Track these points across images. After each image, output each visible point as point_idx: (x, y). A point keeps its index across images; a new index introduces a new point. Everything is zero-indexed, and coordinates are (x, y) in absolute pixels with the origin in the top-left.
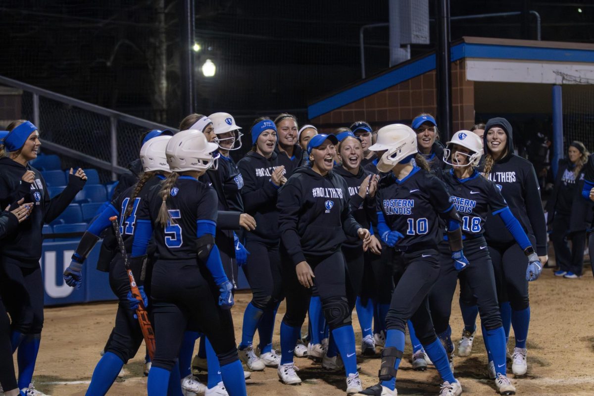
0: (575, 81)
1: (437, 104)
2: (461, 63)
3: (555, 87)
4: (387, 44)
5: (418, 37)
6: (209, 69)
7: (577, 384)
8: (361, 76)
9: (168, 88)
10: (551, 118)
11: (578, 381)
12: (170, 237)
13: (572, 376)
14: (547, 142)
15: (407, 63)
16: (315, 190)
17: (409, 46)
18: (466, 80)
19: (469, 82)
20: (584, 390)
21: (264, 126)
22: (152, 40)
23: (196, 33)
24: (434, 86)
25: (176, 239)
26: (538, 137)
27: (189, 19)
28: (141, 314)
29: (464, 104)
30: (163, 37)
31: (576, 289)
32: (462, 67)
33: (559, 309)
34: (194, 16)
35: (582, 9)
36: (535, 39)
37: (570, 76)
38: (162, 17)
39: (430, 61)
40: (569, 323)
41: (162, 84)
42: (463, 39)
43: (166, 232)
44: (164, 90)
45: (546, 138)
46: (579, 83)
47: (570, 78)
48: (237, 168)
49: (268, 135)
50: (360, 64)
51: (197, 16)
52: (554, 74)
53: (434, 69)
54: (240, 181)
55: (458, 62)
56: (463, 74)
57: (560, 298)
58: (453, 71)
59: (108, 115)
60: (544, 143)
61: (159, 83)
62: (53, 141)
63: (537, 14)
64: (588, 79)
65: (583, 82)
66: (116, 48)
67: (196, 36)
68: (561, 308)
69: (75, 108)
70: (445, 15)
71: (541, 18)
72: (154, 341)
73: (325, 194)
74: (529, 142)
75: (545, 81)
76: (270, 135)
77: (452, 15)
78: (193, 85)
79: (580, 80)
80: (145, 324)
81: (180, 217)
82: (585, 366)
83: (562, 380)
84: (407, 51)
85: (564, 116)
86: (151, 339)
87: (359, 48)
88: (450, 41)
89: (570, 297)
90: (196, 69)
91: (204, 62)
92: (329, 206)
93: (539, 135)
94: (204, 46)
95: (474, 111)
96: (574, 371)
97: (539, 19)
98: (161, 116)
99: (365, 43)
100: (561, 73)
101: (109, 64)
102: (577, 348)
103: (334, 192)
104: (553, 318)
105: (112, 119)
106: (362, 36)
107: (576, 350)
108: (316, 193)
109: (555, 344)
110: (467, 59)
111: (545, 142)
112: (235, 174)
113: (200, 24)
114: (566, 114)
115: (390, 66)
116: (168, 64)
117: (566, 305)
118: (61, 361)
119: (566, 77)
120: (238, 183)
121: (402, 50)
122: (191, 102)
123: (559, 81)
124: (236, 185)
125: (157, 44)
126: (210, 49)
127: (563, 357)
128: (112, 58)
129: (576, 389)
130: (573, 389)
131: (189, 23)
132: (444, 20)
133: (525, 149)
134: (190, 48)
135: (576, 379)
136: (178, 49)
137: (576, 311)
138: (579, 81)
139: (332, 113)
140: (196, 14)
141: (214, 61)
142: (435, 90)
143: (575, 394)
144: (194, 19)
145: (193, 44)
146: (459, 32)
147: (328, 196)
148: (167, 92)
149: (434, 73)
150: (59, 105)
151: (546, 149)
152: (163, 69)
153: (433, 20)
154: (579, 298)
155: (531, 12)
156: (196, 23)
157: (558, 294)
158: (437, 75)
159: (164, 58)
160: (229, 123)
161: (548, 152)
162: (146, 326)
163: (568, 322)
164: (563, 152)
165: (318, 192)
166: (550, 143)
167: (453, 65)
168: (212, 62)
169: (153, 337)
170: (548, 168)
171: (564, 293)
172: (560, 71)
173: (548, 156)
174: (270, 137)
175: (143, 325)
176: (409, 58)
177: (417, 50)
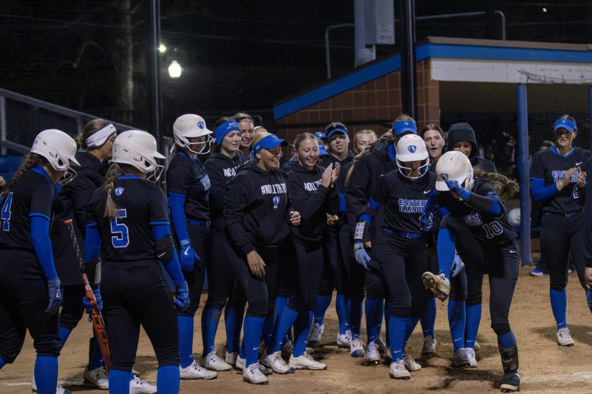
0: (540, 80)
1: (403, 104)
2: (426, 63)
3: (520, 86)
4: (353, 44)
5: (383, 37)
6: (175, 70)
7: (543, 381)
8: (326, 76)
9: (134, 88)
10: (516, 117)
11: (544, 379)
12: (117, 237)
13: (537, 374)
14: (512, 141)
15: (372, 63)
16: (264, 188)
17: (374, 46)
18: (431, 80)
19: (434, 81)
20: (550, 387)
21: (229, 128)
22: (118, 41)
23: (162, 34)
24: (400, 87)
25: (122, 239)
26: (504, 136)
27: (155, 20)
28: (95, 318)
29: (429, 104)
30: (129, 38)
31: (542, 287)
32: (428, 66)
33: (524, 307)
34: (159, 17)
35: (546, 9)
36: (501, 39)
37: (535, 75)
38: (128, 18)
39: (395, 61)
40: (535, 322)
41: (128, 85)
42: (428, 39)
43: (112, 232)
44: (130, 92)
45: (511, 137)
46: (545, 83)
47: (535, 77)
48: (204, 168)
49: (234, 136)
50: (326, 64)
51: (164, 18)
52: (519, 74)
53: (399, 69)
54: (206, 182)
55: (423, 62)
56: (428, 74)
57: (526, 296)
58: (418, 71)
59: (74, 116)
60: (509, 142)
61: (126, 84)
62: (19, 143)
63: (502, 14)
64: (553, 78)
65: (548, 81)
66: (82, 50)
67: (162, 38)
68: (527, 306)
69: (41, 109)
70: (410, 15)
71: (506, 17)
72: (107, 345)
73: (273, 191)
74: (494, 142)
75: (510, 81)
76: (236, 135)
77: (417, 15)
78: (159, 87)
79: (545, 79)
80: (98, 328)
81: (126, 217)
82: (551, 364)
83: (528, 378)
84: (371, 51)
85: (529, 115)
86: (105, 343)
87: (324, 49)
88: (415, 40)
89: (536, 294)
90: (162, 70)
91: (170, 63)
92: (276, 201)
93: (504, 134)
94: (169, 47)
95: (440, 111)
96: (540, 369)
97: (504, 19)
98: (128, 117)
99: (330, 44)
100: (525, 72)
101: (75, 65)
102: (542, 346)
103: (280, 188)
104: (519, 316)
105: (79, 121)
106: (327, 36)
107: (542, 348)
108: (264, 191)
109: (521, 342)
110: (433, 59)
111: (511, 141)
112: (202, 176)
113: (166, 26)
114: (531, 113)
115: (355, 66)
116: (134, 65)
117: (532, 303)
118: (28, 362)
119: (530, 76)
120: (205, 184)
121: (367, 50)
122: (157, 103)
123: (524, 80)
124: (203, 186)
125: (123, 45)
126: (175, 50)
127: (529, 355)
128: (78, 60)
129: (542, 387)
130: (539, 386)
131: (155, 24)
132: (409, 19)
133: (491, 148)
134: (155, 49)
135: (542, 377)
136: (144, 51)
137: (542, 308)
138: (543, 80)
139: (297, 114)
140: (162, 15)
141: (180, 61)
142: (400, 90)
143: (541, 392)
144: (159, 21)
145: (158, 46)
146: (424, 32)
147: (275, 193)
148: (134, 93)
149: (399, 73)
150: (26, 106)
151: (511, 148)
152: (129, 70)
153: (398, 20)
154: (545, 296)
155: (496, 12)
156: (162, 25)
157: (524, 292)
158: (402, 75)
159: (130, 59)
160: (201, 127)
161: (514, 151)
162: (100, 330)
163: (534, 320)
164: (528, 151)
165: (266, 189)
166: (515, 142)
167: (418, 65)
168: (179, 63)
169: (106, 341)
170: (514, 166)
171: (530, 291)
172: (525, 71)
173: (513, 155)
174: (236, 138)
175: (97, 329)
176: (374, 58)
177: (383, 51)
